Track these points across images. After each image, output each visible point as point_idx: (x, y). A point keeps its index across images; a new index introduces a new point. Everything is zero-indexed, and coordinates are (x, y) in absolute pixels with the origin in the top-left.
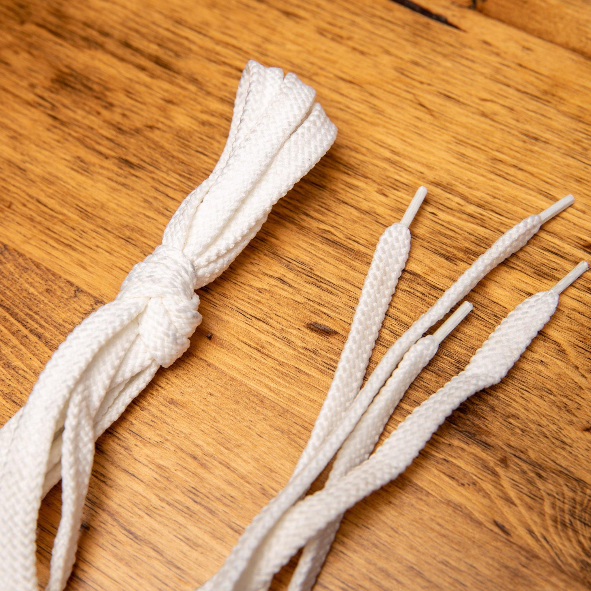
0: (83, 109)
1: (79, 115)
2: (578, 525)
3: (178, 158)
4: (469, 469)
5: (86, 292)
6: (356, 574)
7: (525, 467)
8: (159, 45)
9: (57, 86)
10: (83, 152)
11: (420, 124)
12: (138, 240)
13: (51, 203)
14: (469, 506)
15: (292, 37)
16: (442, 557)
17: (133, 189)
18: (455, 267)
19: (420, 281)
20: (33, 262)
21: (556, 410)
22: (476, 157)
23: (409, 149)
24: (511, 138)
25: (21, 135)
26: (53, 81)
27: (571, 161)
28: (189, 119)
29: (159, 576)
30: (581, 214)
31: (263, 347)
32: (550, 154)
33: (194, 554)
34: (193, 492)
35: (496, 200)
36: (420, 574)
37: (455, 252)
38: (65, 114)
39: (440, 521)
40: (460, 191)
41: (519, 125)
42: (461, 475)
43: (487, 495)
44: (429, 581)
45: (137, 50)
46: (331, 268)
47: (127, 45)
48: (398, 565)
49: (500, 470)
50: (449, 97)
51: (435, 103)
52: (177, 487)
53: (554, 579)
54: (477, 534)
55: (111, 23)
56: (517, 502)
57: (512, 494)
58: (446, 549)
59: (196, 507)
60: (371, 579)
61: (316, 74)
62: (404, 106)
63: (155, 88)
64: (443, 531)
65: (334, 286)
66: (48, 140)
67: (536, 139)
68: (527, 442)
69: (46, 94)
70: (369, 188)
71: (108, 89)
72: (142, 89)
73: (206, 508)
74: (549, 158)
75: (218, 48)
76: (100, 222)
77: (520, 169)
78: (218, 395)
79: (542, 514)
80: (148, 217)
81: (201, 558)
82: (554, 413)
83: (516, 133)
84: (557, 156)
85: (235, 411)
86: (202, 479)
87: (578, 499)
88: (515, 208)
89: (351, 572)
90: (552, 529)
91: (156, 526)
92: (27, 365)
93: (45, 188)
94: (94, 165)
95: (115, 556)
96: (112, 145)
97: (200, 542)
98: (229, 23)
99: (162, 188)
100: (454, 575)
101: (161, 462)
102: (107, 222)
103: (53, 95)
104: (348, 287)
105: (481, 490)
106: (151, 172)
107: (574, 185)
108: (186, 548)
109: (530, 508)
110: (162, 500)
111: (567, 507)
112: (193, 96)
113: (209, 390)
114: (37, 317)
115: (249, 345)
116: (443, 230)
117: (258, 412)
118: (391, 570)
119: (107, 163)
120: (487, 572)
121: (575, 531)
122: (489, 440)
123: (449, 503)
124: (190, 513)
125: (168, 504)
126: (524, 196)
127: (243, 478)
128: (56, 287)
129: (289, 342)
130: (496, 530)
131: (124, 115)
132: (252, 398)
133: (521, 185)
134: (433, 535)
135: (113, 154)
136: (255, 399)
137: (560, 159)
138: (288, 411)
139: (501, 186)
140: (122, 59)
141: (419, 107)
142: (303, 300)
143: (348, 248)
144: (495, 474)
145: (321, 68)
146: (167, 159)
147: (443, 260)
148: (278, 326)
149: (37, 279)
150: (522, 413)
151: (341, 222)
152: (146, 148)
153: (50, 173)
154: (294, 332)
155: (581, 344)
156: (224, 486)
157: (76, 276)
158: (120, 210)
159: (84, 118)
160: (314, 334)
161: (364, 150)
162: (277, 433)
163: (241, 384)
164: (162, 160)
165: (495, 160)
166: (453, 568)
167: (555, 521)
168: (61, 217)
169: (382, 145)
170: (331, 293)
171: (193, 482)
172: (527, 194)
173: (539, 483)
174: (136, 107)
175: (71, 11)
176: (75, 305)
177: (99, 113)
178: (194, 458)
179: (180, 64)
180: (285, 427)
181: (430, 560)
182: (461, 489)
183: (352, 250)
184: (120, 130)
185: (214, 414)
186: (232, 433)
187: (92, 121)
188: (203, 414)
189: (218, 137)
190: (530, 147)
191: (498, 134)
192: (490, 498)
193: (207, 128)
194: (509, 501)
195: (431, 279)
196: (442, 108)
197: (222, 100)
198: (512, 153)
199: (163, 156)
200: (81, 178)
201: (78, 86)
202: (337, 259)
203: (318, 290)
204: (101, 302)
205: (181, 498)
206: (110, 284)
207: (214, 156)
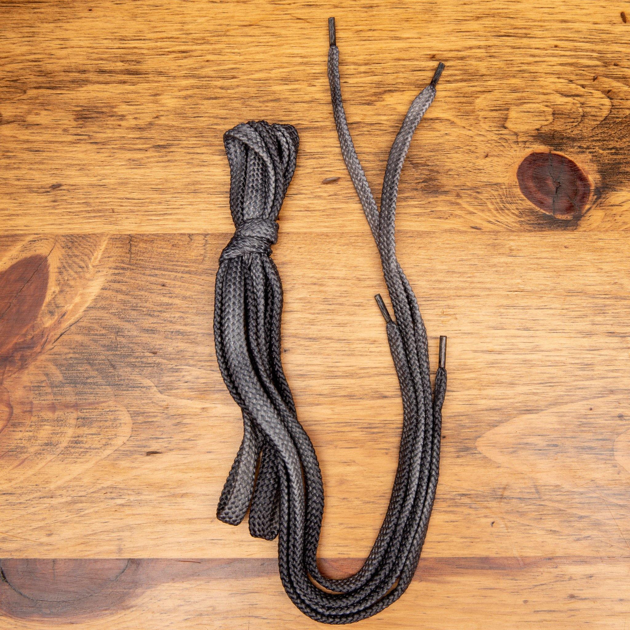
0: (108, 128)
1: (109, 134)
2: (508, 206)
3: (187, 128)
4: (444, 209)
5: (195, 234)
6: (426, 290)
7: (469, 192)
8: (122, 61)
9: (80, 122)
10: (129, 155)
11: (305, 32)
12: (201, 188)
13: (134, 195)
14: (455, 226)
15: (197, 13)
16: (458, 259)
17: (176, 161)
18: (375, 107)
19: (363, 125)
20: (153, 235)
21: (467, 155)
22: (347, 36)
23: (309, 50)
24: (358, 14)
25: (84, 165)
26: (75, 120)
27: (397, 11)
28: (176, 100)
29: (338, 349)
30: (419, 40)
31: (308, 208)
32: (384, 13)
33: (347, 329)
34: (325, 301)
35: (372, 56)
36: (454, 272)
37: (370, 98)
38: (101, 137)
39: (447, 242)
40: (351, 60)
41: (357, 3)
42: (443, 214)
43: (460, 217)
44: (459, 273)
45: (110, 72)
46: (314, 144)
47: (102, 72)
48: (441, 274)
49: (459, 201)
50: (310, 5)
51: (305, 13)
52: (316, 303)
53: (512, 237)
54: (467, 238)
55: (81, 62)
56: (475, 211)
57: (471, 209)
58: (458, 253)
59: (332, 307)
60: (434, 288)
61: (228, 31)
62: (290, 24)
63: (141, 91)
64: (451, 246)
65: (322, 153)
66: (103, 159)
67: (371, 7)
68: (463, 179)
69: (79, 131)
70: (303, 86)
71: (113, 107)
72: (134, 96)
73: (337, 304)
74: (384, 15)
75: (159, 44)
76: (172, 190)
77: (374, 30)
78: (303, 246)
79: (489, 210)
80: (196, 172)
81: (351, 329)
82: (467, 157)
83: (359, 9)
84: (388, 12)
85: (317, 249)
86: (325, 292)
87: (501, 193)
88: (385, 55)
89: (423, 291)
90: (498, 215)
91: (320, 327)
92: (195, 292)
93: (125, 189)
94: (142, 159)
95: (311, 353)
96: (143, 140)
97: (346, 322)
98: (153, 24)
99: (192, 151)
100: (469, 263)
101: (300, 296)
102: (176, 188)
103: (83, 130)
104: (329, 149)
105: (456, 216)
106: (178, 144)
107: (406, 24)
108: (341, 329)
109: (483, 211)
110: (314, 314)
111: (498, 200)
112: (167, 83)
113: (298, 246)
114: (179, 263)
115: (301, 211)
116: (356, 89)
117: (329, 242)
118: (440, 278)
119: (148, 154)
120: (482, 252)
121: (508, 209)
122: (445, 189)
123: (446, 231)
124: (332, 311)
125: (318, 314)
126: (385, 45)
127: (344, 279)
128: (176, 241)
129: (319, 197)
130: (474, 230)
131: (135, 118)
132: (321, 237)
133: (380, 40)
134: (448, 251)
135: (148, 146)
136: (323, 237)
137: (390, 13)
138: (343, 233)
139: (370, 46)
140: (107, 83)
141: (298, 21)
142: (311, 170)
143: (315, 128)
144: (458, 204)
145: (228, 25)
146: (181, 131)
147: (367, 106)
148: (308, 192)
149: (163, 243)
150: (453, 166)
151: (301, 115)
152: (163, 131)
153: (120, 179)
154: (319, 190)
155: (459, 114)
156: (338, 289)
157: (183, 229)
158: (178, 177)
159: (113, 133)
160: (329, 185)
161: (285, 65)
162: (345, 247)
163: (311, 233)
164: (179, 134)
165: (358, 31)
166: (466, 260)
167: (497, 210)
168: (148, 201)
169: (293, 56)
170: (323, 158)
171: (322, 296)
172: (385, 43)
173: (480, 196)
174: (138, 109)
175: (50, 67)
176: (195, 245)
177: (120, 125)
178: (315, 284)
179: (142, 67)
180: (347, 241)
181: (455, 263)
182: (447, 221)
183: (317, 128)
184: (140, 129)
185: (308, 257)
186: (324, 261)
187: (120, 133)
188: (304, 260)
189: (200, 102)
190: (371, 13)
191: (350, 15)
192: (463, 217)
193: (189, 99)
194: (471, 213)
195: (368, 120)
196: (311, 14)
197: (186, 77)
198: (364, 22)
199: (177, 131)
200: (142, 171)
201: (94, 115)
202: (313, 137)
203: (315, 160)
204: (208, 234)
205: (322, 307)
206: (205, 221)
207: (206, 115)
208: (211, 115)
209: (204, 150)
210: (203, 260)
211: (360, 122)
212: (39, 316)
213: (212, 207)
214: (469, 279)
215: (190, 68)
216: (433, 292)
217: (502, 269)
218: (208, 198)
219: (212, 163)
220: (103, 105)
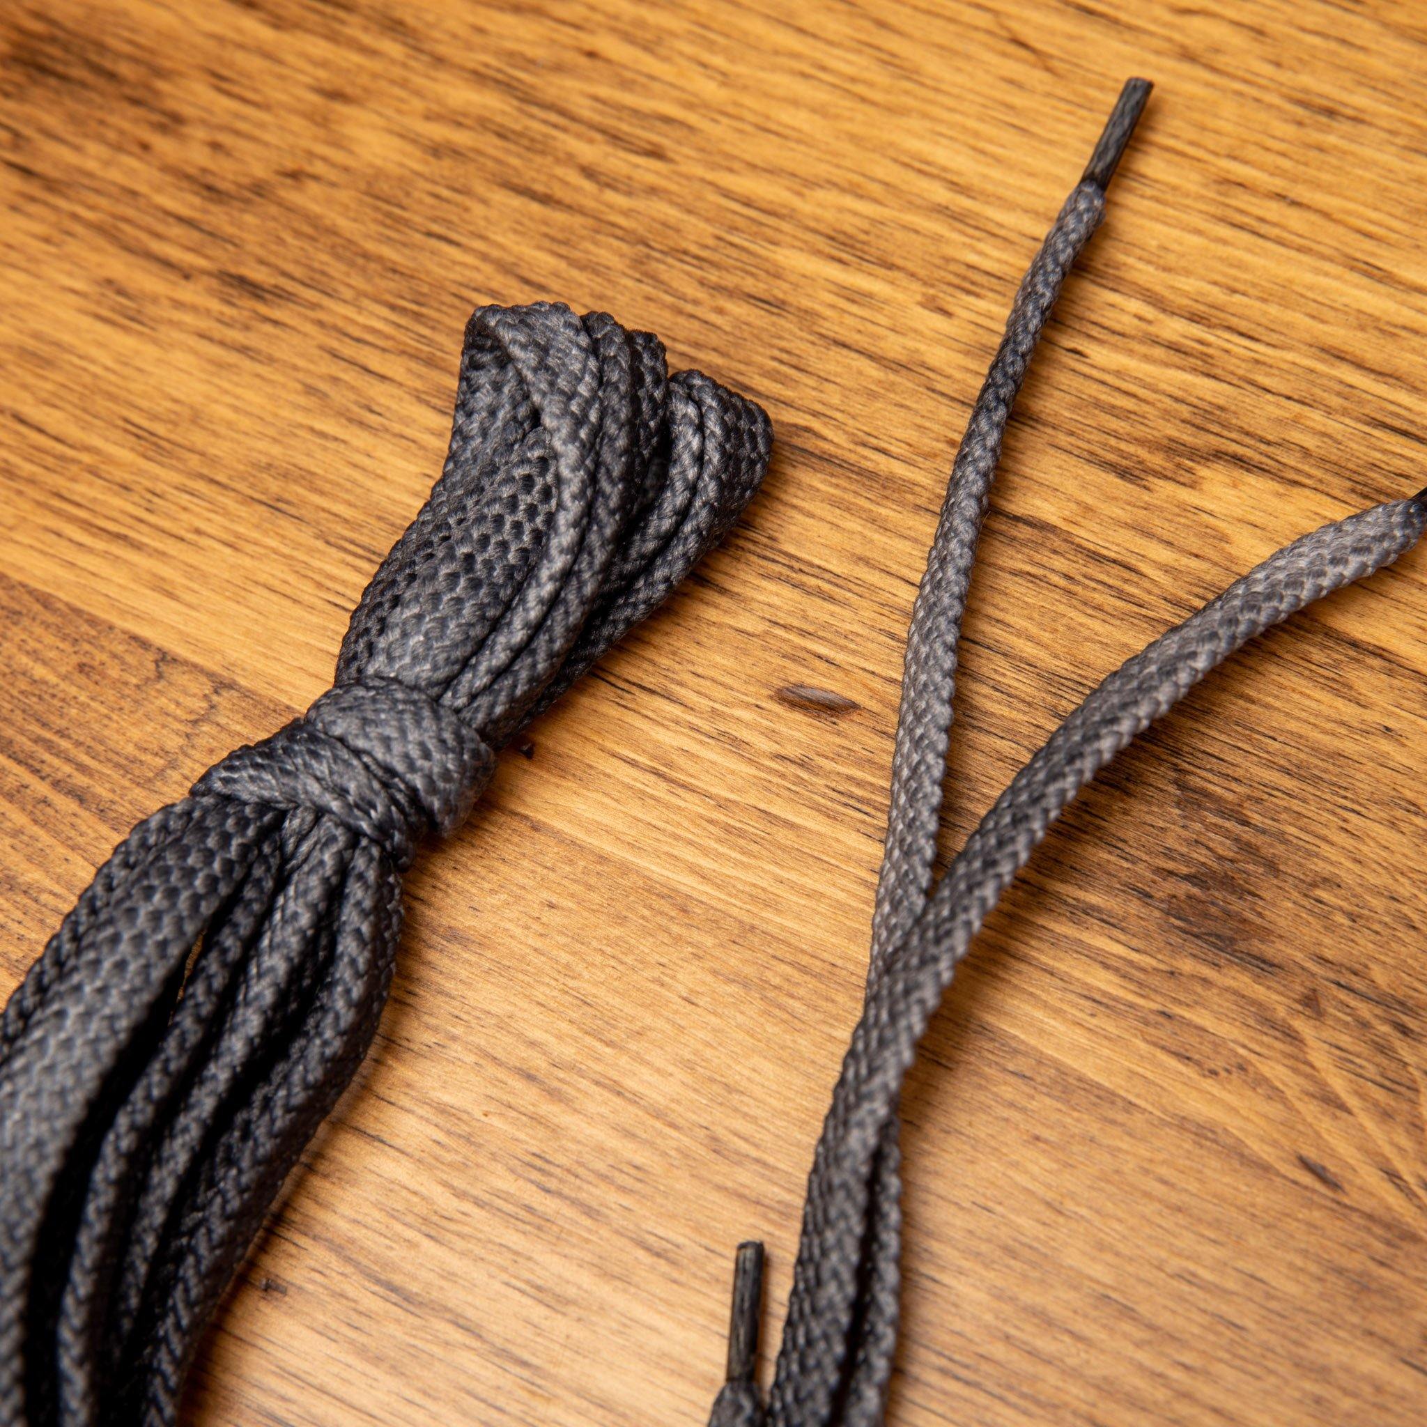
0: (101, 139)
1: (91, 158)
3: (380, 259)
4: (1224, 1030)
5: (186, 663)
6: (968, 1329)
7: (1364, 1009)
9: (17, 75)
10: (118, 266)
11: (1018, 99)
12: (304, 502)
13: (52, 419)
14: (1234, 1125)
16: (1175, 1264)
17: (271, 360)
18: (1146, 497)
19: (1058, 543)
20: (31, 592)
22: (1173, 180)
23: (996, 173)
24: (1263, 116)
28: (396, 142)
29: (479, 1389)
31: (670, 765)
32: (1368, 153)
33: (560, 1325)
34: (538, 1165)
35: (1237, 298)
36: (1128, 1312)
37: (1142, 453)
38: (56, 156)
39: (1163, 1171)
40: (1142, 279)
41: (1284, 76)
42: (1207, 1049)
43: (1276, 1094)
44: (1151, 1327)
46: (824, 529)
48: (1071, 1295)
49: (1302, 1026)
50: (1090, 12)
51: (1052, 32)
52: (494, 1157)
54: (1262, 1197)
56: (1353, 1102)
57: (1339, 1084)
58: (1187, 1241)
59: (549, 1205)
60: (1007, 1338)
62: (973, 49)
63: (291, 59)
64: (1174, 1198)
65: (837, 579)
66: (17, 239)
67: (1331, 113)
68: (1365, 945)
70: (900, 296)
71: (159, 73)
72: (254, 63)
73: (574, 1202)
74: (1367, 164)
76: (194, 461)
77: (1295, 204)
78: (569, 904)
79: (1416, 1126)
80: (323, 435)
81: (578, 1333)
83: (1276, 100)
84: (1388, 158)
85: (615, 942)
86: (555, 1130)
88: (1289, 316)
89: (957, 1325)
91: (455, 1263)
92: (58, 879)
93: (30, 380)
94: (155, 300)
95: (362, 1352)
96: (196, 235)
97: (572, 1292)
99: (348, 350)
100: (1214, 1304)
101: (446, 1098)
102: (213, 461)
104: (874, 578)
105: (1260, 1081)
106: (314, 306)
108: (538, 1312)
109: (1386, 1115)
110: (461, 1195)
112: (397, 72)
113: (546, 895)
114: (64, 744)
115: (633, 764)
116: (1106, 397)
117: (678, 939)
118: (1055, 1310)
119: (188, 293)
120: (1292, 1288)
122: (1268, 951)
123: (1183, 1123)
124: (538, 1223)
125: (478, 1203)
126: (1309, 278)
127: (658, 1115)
128: (101, 657)
129: (736, 745)
130: (1307, 1179)
131: (216, 146)
132: (656, 902)
133: (1300, 249)
134: (1149, 1209)
135: (202, 262)
136: (665, 906)
137: (1396, 163)
138: (753, 928)
139: (1248, 257)
141: (1012, 49)
142: (761, 627)
143: (862, 472)
144: (1291, 1036)
146: (352, 264)
147: (1112, 478)
148: (705, 703)
149: (50, 639)
150: (1347, 872)
151: (836, 400)
152: (289, 239)
153: (37, 336)
154: (747, 715)
156: (614, 1142)
157: (153, 622)
158: (245, 423)
159: (107, 163)
160: (798, 716)
161: (876, 189)
162: (732, 988)
163: (625, 869)
164: (337, 269)
165: (1227, 182)
166: (1210, 1288)
168: (86, 458)
169: (925, 168)
170: (831, 599)
171: (532, 1139)
172: (1317, 271)
173: (1404, 1050)
174: (244, 118)
176: (163, 701)
177: (145, 147)
178: (530, 1077)
180: (749, 971)
181: (1148, 1273)
182: (1209, 1084)
183: (872, 475)
184: (212, 192)
185: (565, 957)
186: (616, 1001)
187: (132, 172)
188: (538, 961)
189: (480, 188)
190: (1315, 136)
191: (1229, 108)
192: (1284, 1100)
193: (447, 163)
194: (1331, 1102)
195: (1087, 534)
196: (1073, 46)
197: (479, 78)
198: (1270, 158)
199: (338, 257)
200: (125, 342)
201: (78, 72)
202: (835, 503)
203: (795, 595)
204: (231, 686)
205: (507, 1184)
206: (248, 633)
207: (478, 245)
208: (495, 253)
209: (395, 367)
210: (160, 773)
211: (1052, 529)
213: (306, 591)
214: (1176, 1374)
215: (511, 55)
216: (999, 1351)
217: (1347, 1404)
218: (311, 551)
219: (397, 427)
220: (127, 49)
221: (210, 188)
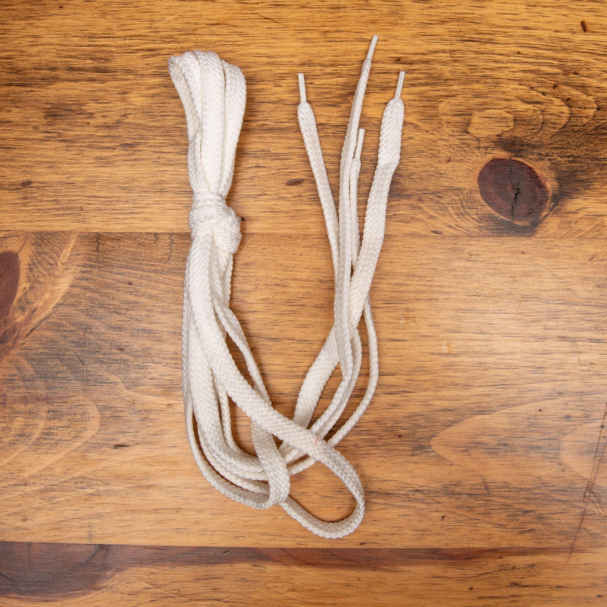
0: (77, 126)
1: (78, 132)
2: (468, 211)
3: (154, 126)
4: (406, 213)
5: (161, 233)
6: (386, 293)
7: (430, 196)
8: (91, 59)
9: (50, 119)
10: (97, 153)
11: (272, 32)
12: (167, 187)
13: (101, 194)
14: (417, 230)
15: (165, 11)
16: (418, 262)
18: (340, 109)
19: (328, 127)
20: (120, 233)
21: (429, 159)
22: (314, 36)
23: (276, 50)
24: (325, 14)
25: (53, 163)
26: (45, 117)
27: (364, 12)
28: (144, 98)
29: (300, 349)
30: (385, 43)
31: (273, 209)
32: (350, 14)
33: (308, 330)
34: (288, 302)
35: (338, 58)
36: (414, 276)
37: (335, 100)
38: (70, 134)
39: (408, 246)
40: (317, 61)
41: (325, 4)
42: (405, 218)
43: (421, 220)
44: (420, 276)
45: (80, 69)
46: (279, 145)
47: (72, 69)
48: (402, 277)
49: (421, 205)
50: (278, 5)
51: (272, 13)
52: (279, 304)
53: (472, 242)
54: (428, 242)
55: (51, 59)
56: (436, 216)
57: (432, 213)
58: (418, 257)
59: (295, 308)
60: (394, 291)
61: (196, 29)
62: (257, 24)
63: (109, 89)
64: (413, 250)
65: (286, 154)
66: (72, 157)
67: (338, 8)
68: (425, 183)
69: (49, 129)
70: (269, 87)
71: (84, 105)
72: (102, 93)
73: (299, 305)
74: (351, 16)
75: (128, 42)
76: (138, 189)
77: (340, 31)
78: (267, 247)
79: (450, 215)
80: (163, 171)
81: (313, 330)
82: (429, 161)
83: (326, 10)
84: (355, 13)
85: (281, 250)
86: (288, 293)
87: (461, 198)
88: (351, 57)
90: (458, 220)
91: (282, 328)
92: (160, 291)
94: (110, 157)
95: (273, 354)
96: (111, 139)
97: (308, 323)
98: (122, 22)
99: (158, 150)
100: (429, 267)
101: (263, 297)
102: (142, 187)
103: (52, 127)
104: (294, 150)
105: (418, 219)
106: (145, 143)
107: (373, 26)
108: (303, 330)
109: (444, 215)
110: (276, 315)
111: (459, 205)
112: (135, 82)
113: (262, 247)
114: (145, 262)
115: (265, 212)
116: (322, 91)
117: (292, 244)
118: (401, 282)
119: (116, 152)
120: (442, 257)
121: (469, 215)
122: (408, 193)
123: (407, 235)
124: (294, 312)
125: (281, 314)
126: (351, 47)
127: (307, 280)
128: (142, 241)
129: (284, 198)
130: (435, 235)
131: (104, 116)
132: (285, 238)
133: (346, 41)
134: (408, 254)
135: (116, 144)
136: (287, 238)
137: (357, 14)
138: (306, 235)
139: (336, 48)
140: (76, 81)
141: (265, 20)
142: (276, 171)
143: (280, 129)
144: (420, 208)
145: (196, 24)
146: (148, 130)
147: (332, 108)
148: (273, 193)
149: (129, 242)
150: (415, 170)
151: (267, 115)
152: (131, 130)
153: (88, 177)
154: (283, 191)
155: (423, 118)
156: (301, 290)
157: (149, 228)
158: (145, 176)
159: (82, 131)
160: (293, 187)
161: (252, 64)
162: (308, 249)
163: (275, 235)
164: (146, 133)
165: (324, 32)
166: (427, 264)
167: (458, 215)
168: (115, 199)
169: (260, 56)
170: (288, 159)
171: (284, 297)
172: (352, 45)
173: (441, 201)
174: (106, 107)
175: (21, 64)
176: (161, 244)
177: (88, 123)
178: (278, 285)
179: (112, 65)
180: (310, 244)
181: (414, 267)
182: (408, 225)
183: (283, 129)
184: (109, 127)
185: (272, 258)
186: (287, 262)
187: (88, 131)
188: (267, 261)
189: (167, 101)
190: (338, 15)
191: (317, 16)
192: (425, 222)
193: (157, 98)
194: (432, 217)
195: (333, 122)
196: (278, 14)
197: (154, 75)
198: (331, 23)
199: (144, 130)
200: (109, 170)
201: (63, 113)
202: (278, 138)
203: (280, 161)
204: (173, 234)
205: (285, 308)
206: (171, 221)
207: (173, 114)
208: (178, 114)
209: (170, 149)
210: (169, 259)
211: (325, 124)
212: (11, 311)
213: (178, 206)
214: (428, 283)
215: (158, 67)
216: (394, 295)
217: (461, 273)
218: (174, 197)
219: (178, 162)
220: (72, 102)
221: (108, 127)
